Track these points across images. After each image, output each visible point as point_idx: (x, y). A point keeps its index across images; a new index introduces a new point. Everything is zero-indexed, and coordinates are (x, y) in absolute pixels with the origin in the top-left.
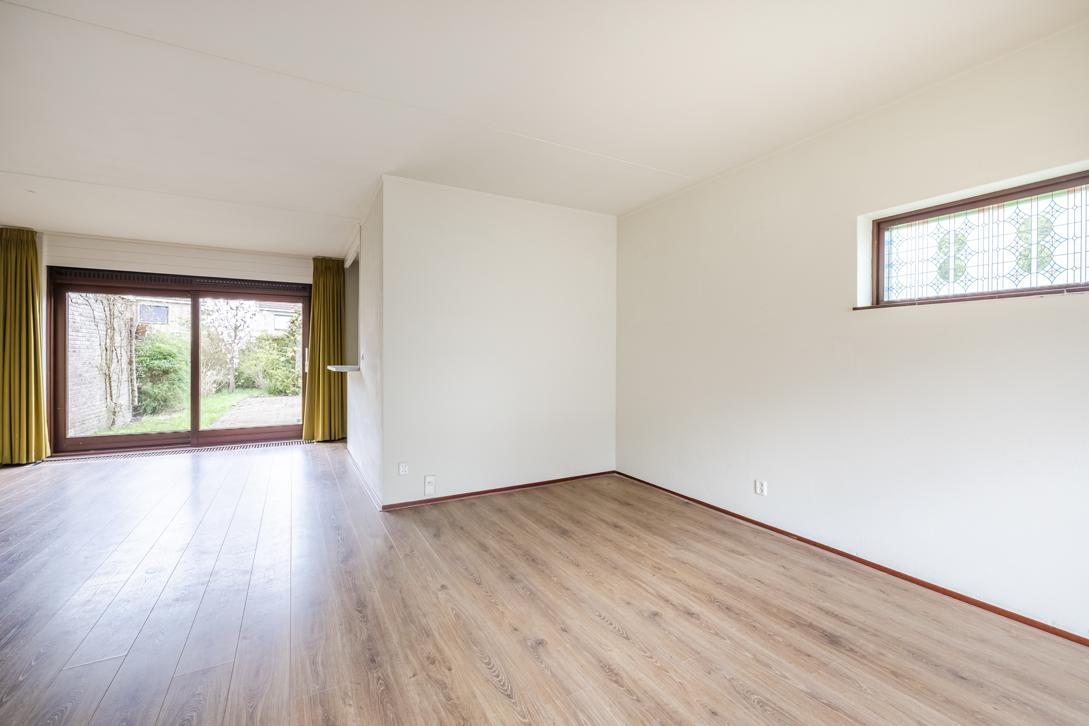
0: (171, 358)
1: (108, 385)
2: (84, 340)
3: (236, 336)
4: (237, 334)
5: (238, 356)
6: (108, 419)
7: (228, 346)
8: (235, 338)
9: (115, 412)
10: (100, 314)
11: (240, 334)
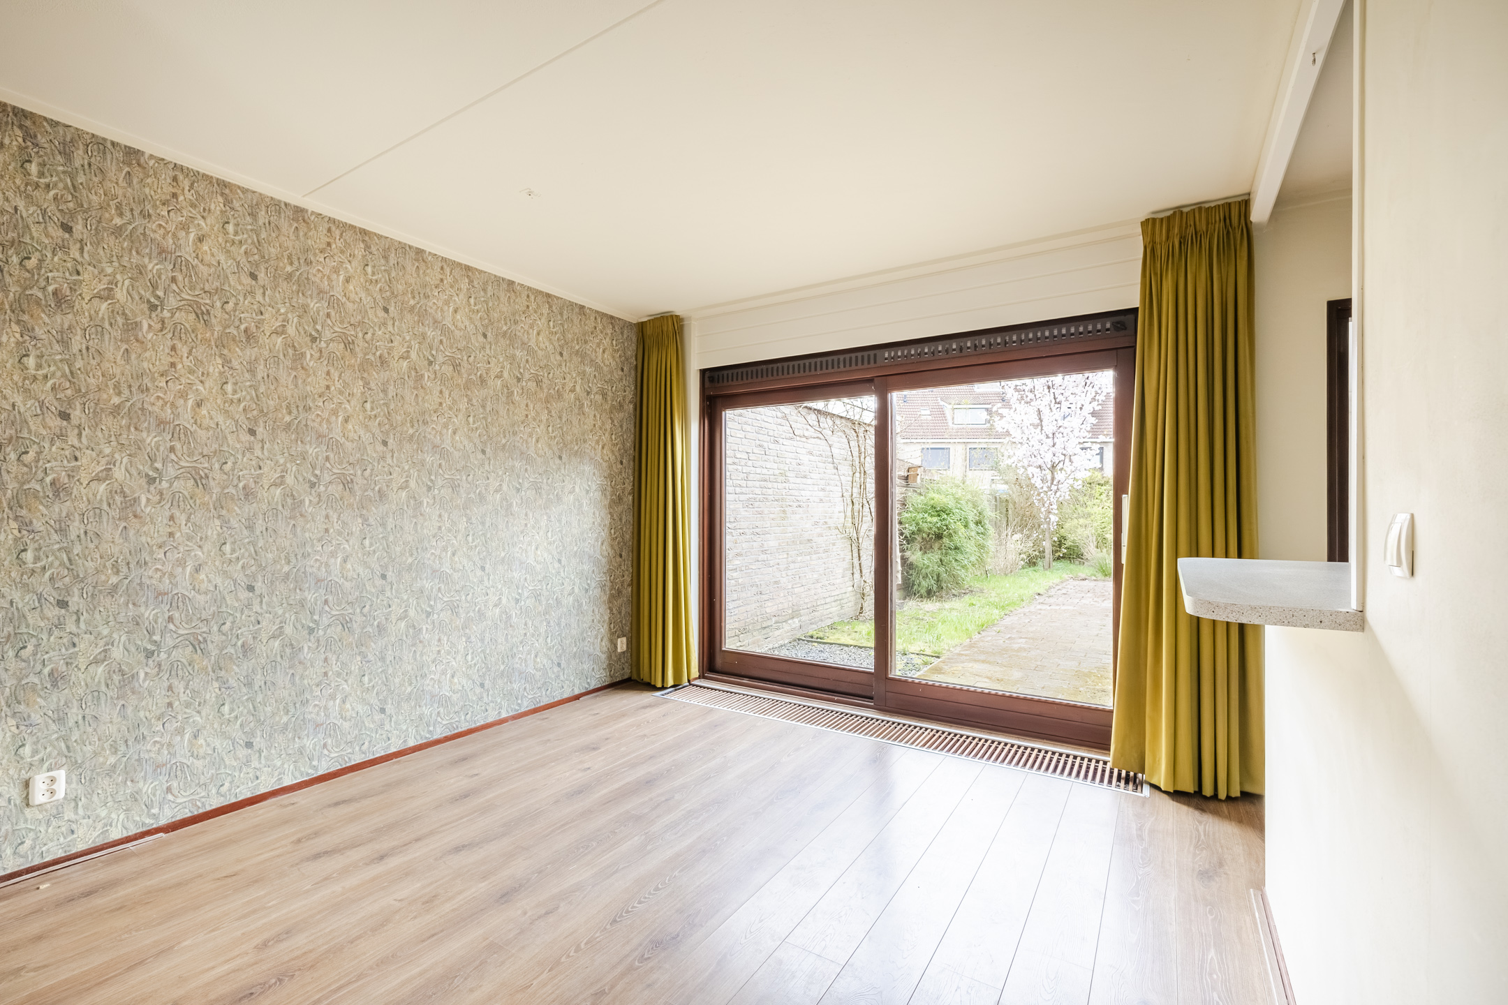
0: (946, 516)
1: (856, 555)
2: (816, 489)
3: (1053, 479)
4: (1056, 476)
5: (1056, 512)
6: (856, 604)
7: (1042, 495)
8: (1052, 483)
9: (863, 594)
10: (843, 452)
11: (1060, 476)
